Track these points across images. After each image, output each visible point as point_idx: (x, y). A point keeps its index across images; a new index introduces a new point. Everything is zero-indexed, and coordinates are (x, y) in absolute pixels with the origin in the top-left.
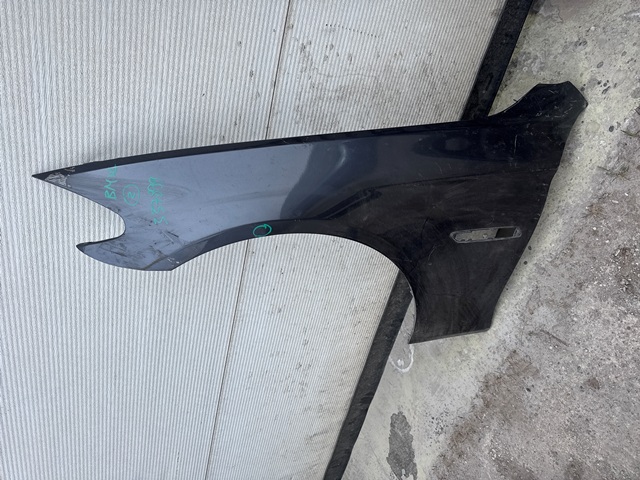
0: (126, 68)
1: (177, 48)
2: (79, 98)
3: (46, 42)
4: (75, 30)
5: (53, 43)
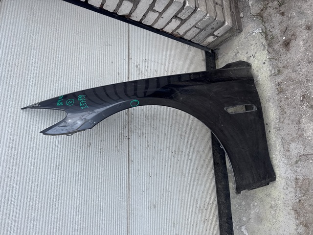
0: (68, 67)
1: (88, 61)
4: (49, 52)
5: (40, 56)
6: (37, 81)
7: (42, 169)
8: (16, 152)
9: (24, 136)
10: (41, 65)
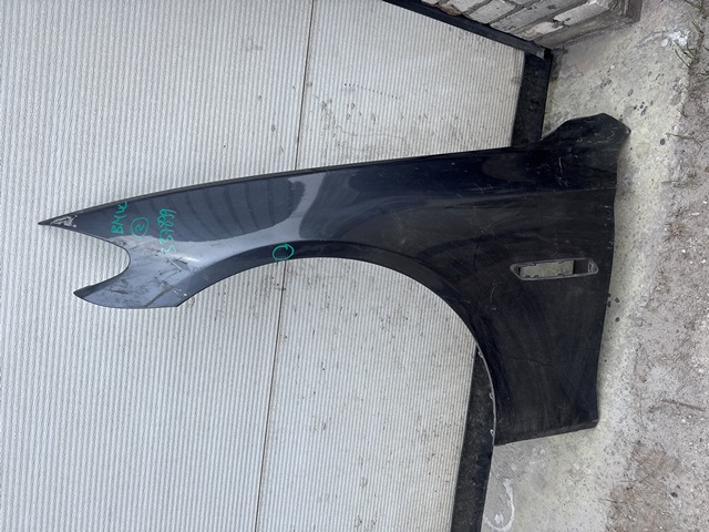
0: (147, 115)
1: (198, 98)
2: (97, 143)
3: (70, 88)
4: (99, 77)
5: (76, 88)
6: (71, 153)
7: (89, 351)
8: (34, 316)
9: (49, 283)
10: (81, 111)
